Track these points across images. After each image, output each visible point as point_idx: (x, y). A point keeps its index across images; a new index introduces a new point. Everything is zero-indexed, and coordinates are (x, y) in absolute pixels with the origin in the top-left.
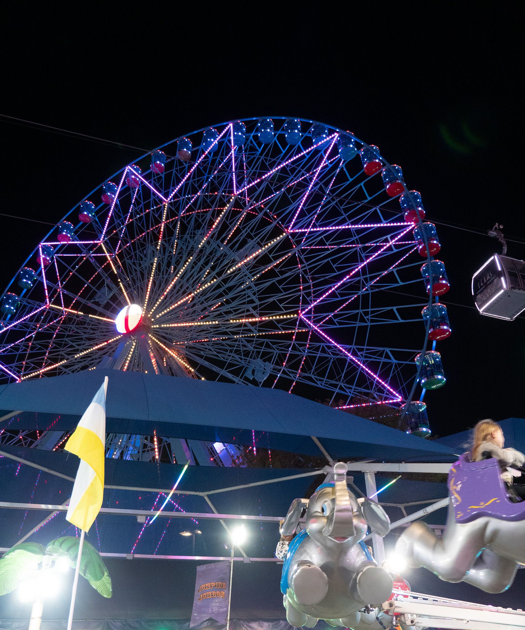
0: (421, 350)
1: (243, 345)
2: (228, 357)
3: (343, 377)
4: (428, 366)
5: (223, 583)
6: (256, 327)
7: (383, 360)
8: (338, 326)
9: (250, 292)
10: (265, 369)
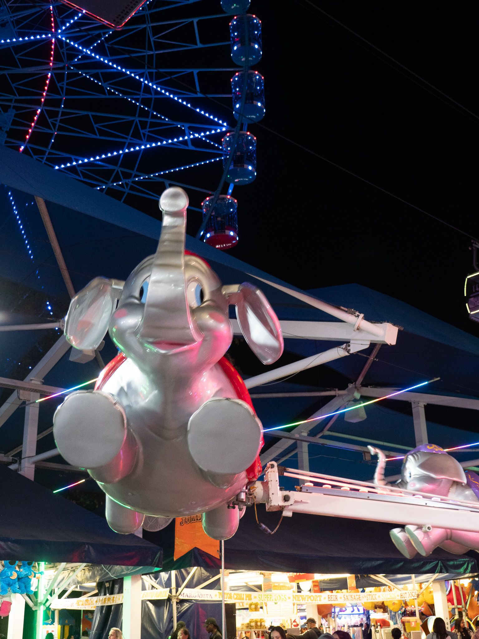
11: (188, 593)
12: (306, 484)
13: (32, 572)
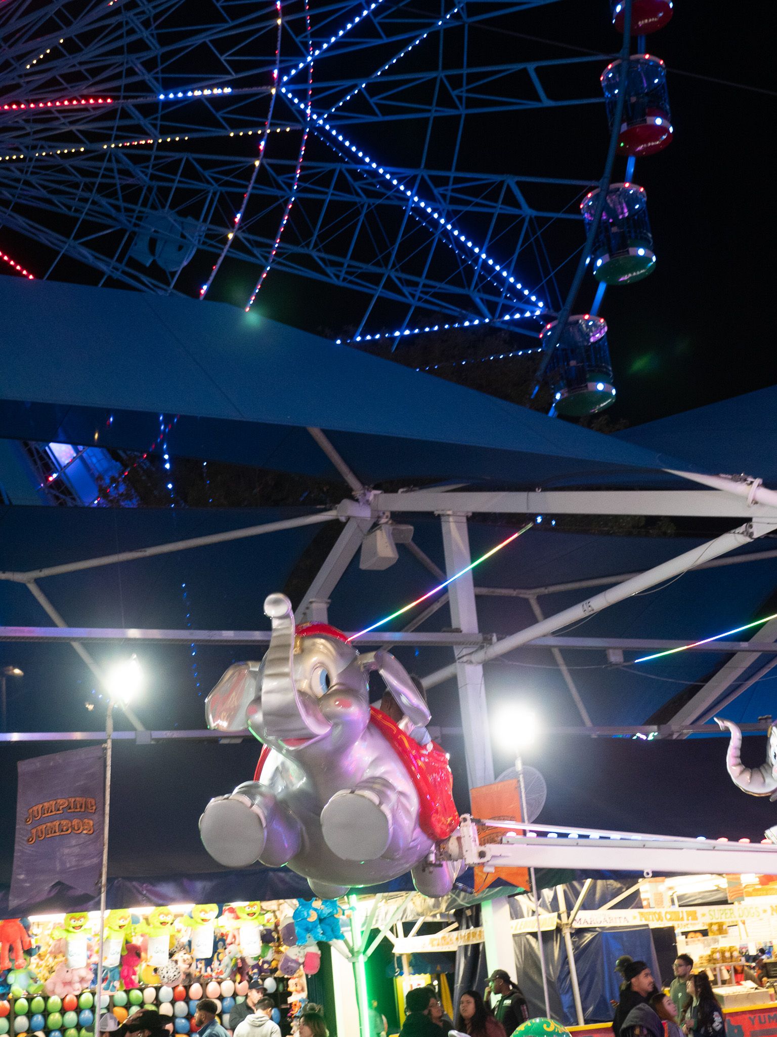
0: (598, 179)
1: (121, 172)
2: (82, 204)
3: (393, 257)
4: (613, 224)
5: (89, 800)
6: (156, 119)
7: (499, 208)
8: (381, 118)
9: (135, 18)
10: (183, 236)
11: (586, 918)
12: (509, 834)
13: (338, 909)
